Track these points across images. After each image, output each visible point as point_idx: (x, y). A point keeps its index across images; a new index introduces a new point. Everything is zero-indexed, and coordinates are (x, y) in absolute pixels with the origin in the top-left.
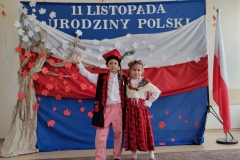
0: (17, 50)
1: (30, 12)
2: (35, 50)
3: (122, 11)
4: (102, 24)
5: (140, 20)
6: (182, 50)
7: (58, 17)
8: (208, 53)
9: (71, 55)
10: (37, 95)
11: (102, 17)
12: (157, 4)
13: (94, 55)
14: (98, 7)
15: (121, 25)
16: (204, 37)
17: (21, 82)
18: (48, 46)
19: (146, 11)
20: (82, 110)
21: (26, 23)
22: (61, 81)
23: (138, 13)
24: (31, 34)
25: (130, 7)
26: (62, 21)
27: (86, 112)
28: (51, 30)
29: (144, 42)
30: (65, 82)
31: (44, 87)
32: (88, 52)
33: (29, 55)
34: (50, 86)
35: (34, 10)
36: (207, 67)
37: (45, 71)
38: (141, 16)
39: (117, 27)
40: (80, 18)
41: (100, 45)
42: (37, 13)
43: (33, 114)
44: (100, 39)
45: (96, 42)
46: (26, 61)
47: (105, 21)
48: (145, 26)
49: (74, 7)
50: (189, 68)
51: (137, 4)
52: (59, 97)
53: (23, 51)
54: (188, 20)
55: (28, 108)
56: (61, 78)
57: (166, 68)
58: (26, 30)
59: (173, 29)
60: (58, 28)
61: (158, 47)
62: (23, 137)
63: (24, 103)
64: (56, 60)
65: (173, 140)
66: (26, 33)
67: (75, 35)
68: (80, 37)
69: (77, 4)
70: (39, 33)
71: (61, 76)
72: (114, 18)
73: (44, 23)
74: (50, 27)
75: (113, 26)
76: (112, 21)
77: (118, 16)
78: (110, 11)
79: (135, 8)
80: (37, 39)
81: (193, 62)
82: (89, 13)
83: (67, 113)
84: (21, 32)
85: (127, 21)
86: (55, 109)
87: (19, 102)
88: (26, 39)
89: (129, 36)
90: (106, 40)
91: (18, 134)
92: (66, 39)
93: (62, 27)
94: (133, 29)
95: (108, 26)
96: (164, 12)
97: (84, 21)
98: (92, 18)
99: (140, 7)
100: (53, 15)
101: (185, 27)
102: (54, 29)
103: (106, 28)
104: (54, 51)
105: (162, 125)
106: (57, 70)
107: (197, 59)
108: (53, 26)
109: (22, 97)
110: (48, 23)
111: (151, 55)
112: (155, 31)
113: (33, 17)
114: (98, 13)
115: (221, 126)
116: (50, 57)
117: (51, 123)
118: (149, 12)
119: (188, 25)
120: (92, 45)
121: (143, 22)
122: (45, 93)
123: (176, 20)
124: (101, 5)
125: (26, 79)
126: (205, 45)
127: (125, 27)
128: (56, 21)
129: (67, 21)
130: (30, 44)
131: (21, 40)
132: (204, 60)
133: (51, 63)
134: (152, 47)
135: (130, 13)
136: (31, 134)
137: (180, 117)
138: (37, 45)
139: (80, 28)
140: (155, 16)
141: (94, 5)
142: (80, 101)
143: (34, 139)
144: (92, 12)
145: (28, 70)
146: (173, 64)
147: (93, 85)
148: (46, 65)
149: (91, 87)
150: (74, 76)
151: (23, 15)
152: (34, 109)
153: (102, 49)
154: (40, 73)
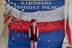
0: (3, 15)
2: (9, 15)
3: (37, 3)
4: (30, 7)
5: (43, 7)
6: (56, 17)
7: (17, 5)
8: (65, 18)
9: (20, 17)
10: (9, 30)
12: (48, 1)
13: (27, 17)
14: (29, 2)
15: (36, 8)
16: (64, 12)
17: (4, 25)
18: (13, 14)
19: (45, 4)
20: (23, 35)
21: (7, 7)
22: (17, 25)
23: (42, 4)
24: (8, 10)
25: (40, 2)
26: (18, 6)
28: (14, 9)
29: (44, 14)
30: (18, 26)
31: (11, 27)
33: (7, 17)
34: (13, 27)
35: (9, 3)
36: (64, 22)
37: (12, 22)
38: (43, 5)
39: (35, 9)
40: (23, 5)
41: (29, 14)
42: (10, 4)
44: (30, 12)
45: (28, 13)
46: (6, 19)
47: (32, 7)
49: (22, 2)
51: (42, 1)
52: (16, 31)
53: (5, 15)
54: (58, 7)
55: (6, 34)
56: (16, 24)
57: (51, 22)
58: (6, 9)
59: (53, 9)
60: (17, 8)
61: (48, 15)
63: (5, 32)
64: (16, 19)
65: (52, 46)
66: (6, 10)
67: (22, 11)
68: (23, 12)
69: (23, 1)
70: (10, 10)
71: (17, 24)
73: (12, 7)
75: (34, 8)
76: (34, 7)
77: (36, 5)
78: (33, 3)
79: (41, 2)
80: (10, 12)
81: (60, 21)
82: (26, 4)
83: (18, 36)
84: (5, 9)
85: (38, 7)
86: (14, 34)
88: (6, 12)
89: (39, 11)
90: (31, 13)
91: (2, 42)
92: (19, 12)
94: (40, 9)
95: (32, 8)
96: (51, 4)
97: (25, 6)
98: (27, 6)
99: (43, 2)
100: (15, 4)
101: (58, 9)
102: (15, 9)
103: (32, 9)
104: (15, 16)
105: (49, 41)
106: (15, 22)
107: (61, 20)
108: (15, 8)
109: (4, 30)
110: (13, 7)
111: (46, 18)
112: (48, 10)
113: (9, 5)
114: (29, 4)
115: (68, 42)
116: (14, 18)
117: (13, 39)
118: (46, 4)
119: (59, 8)
120: (27, 14)
121: (44, 7)
122: (11, 29)
123: (55, 7)
124: (30, 1)
125: (6, 24)
127: (38, 9)
128: (16, 6)
129: (19, 6)
130: (7, 13)
131: (5, 12)
132: (64, 20)
133: (14, 19)
134: (46, 15)
135: (40, 4)
136: (7, 42)
137: (55, 38)
138: (10, 14)
139: (23, 9)
140: (48, 5)
141: (28, 1)
142: (23, 32)
143: (8, 44)
144: (27, 4)
145: (7, 21)
146: (53, 21)
147: (27, 27)
148: (12, 20)
149: (26, 28)
150: (21, 24)
151: (6, 4)
152: (8, 34)
153: (30, 15)
154: (10, 22)
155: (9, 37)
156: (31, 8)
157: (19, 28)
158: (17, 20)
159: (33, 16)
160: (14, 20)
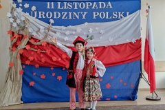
0: (9, 32)
1: (18, 7)
2: (21, 32)
3: (82, 6)
4: (68, 15)
5: (94, 13)
6: (123, 34)
7: (37, 10)
8: (141, 36)
9: (46, 36)
10: (22, 64)
11: (68, 11)
12: (106, 2)
13: (62, 37)
14: (65, 3)
15: (81, 16)
16: (139, 25)
17: (11, 55)
18: (30, 30)
20: (54, 74)
21: (15, 14)
22: (39, 55)
23: (93, 8)
25: (87, 3)
26: (40, 13)
27: (56, 77)
28: (32, 19)
29: (97, 28)
30: (42, 55)
31: (27, 59)
32: (58, 35)
33: (17, 37)
34: (31, 58)
35: (21, 5)
36: (140, 47)
37: (28, 47)
38: (95, 10)
39: (78, 17)
40: (52, 11)
41: (66, 30)
42: (23, 7)
43: (19, 77)
44: (66, 26)
45: (63, 28)
46: (15, 40)
47: (70, 13)
48: (98, 17)
49: (48, 3)
50: (128, 47)
51: (93, 2)
52: (37, 66)
53: (13, 33)
54: (128, 13)
55: (16, 73)
57: (112, 47)
58: (15, 18)
59: (117, 19)
60: (37, 18)
61: (106, 32)
62: (13, 93)
63: (13, 69)
64: (36, 40)
65: (115, 97)
66: (15, 21)
67: (49, 23)
68: (53, 24)
69: (50, 1)
70: (24, 21)
71: (39, 51)
72: (76, 11)
73: (27, 14)
74: (31, 17)
75: (75, 17)
77: (79, 10)
78: (74, 6)
79: (91, 4)
80: (23, 25)
81: (131, 43)
82: (59, 7)
83: (43, 77)
84: (12, 20)
85: (85, 13)
86: (34, 74)
87: (10, 69)
88: (15, 25)
89: (86, 24)
90: (70, 27)
91: (9, 91)
92: (42, 25)
93: (40, 17)
94: (90, 19)
95: (72, 16)
96: (111, 7)
97: (55, 13)
98: (61, 11)
99: (95, 3)
100: (34, 8)
101: (126, 18)
102: (34, 18)
103: (70, 18)
104: (34, 34)
105: (108, 86)
107: (134, 41)
108: (34, 16)
109: (11, 65)
110: (30, 15)
111: (101, 38)
112: (105, 20)
113: (20, 10)
114: (65, 8)
115: (149, 87)
116: (32, 38)
117: (32, 83)
118: (100, 7)
119: (128, 16)
120: (61, 30)
121: (96, 14)
122: (28, 62)
123: (120, 13)
124: (67, 1)
125: (15, 53)
126: (140, 31)
128: (36, 12)
129: (44, 13)
130: (18, 29)
131: (11, 26)
132: (139, 41)
134: (102, 32)
135: (87, 8)
136: (18, 91)
137: (121, 81)
138: (23, 29)
139: (52, 18)
140: (105, 10)
141: (62, 2)
142: (52, 69)
143: (20, 95)
144: (61, 7)
145: (16, 47)
146: (116, 44)
147: (61, 57)
148: (29, 43)
149: (60, 59)
150: (48, 52)
151: (13, 8)
152: (20, 74)
153: (67, 33)
154: (25, 49)
155: (24, 80)
156: (68, 17)
157: (43, 60)
158: (38, 43)
159: (74, 33)
160: (33, 43)
